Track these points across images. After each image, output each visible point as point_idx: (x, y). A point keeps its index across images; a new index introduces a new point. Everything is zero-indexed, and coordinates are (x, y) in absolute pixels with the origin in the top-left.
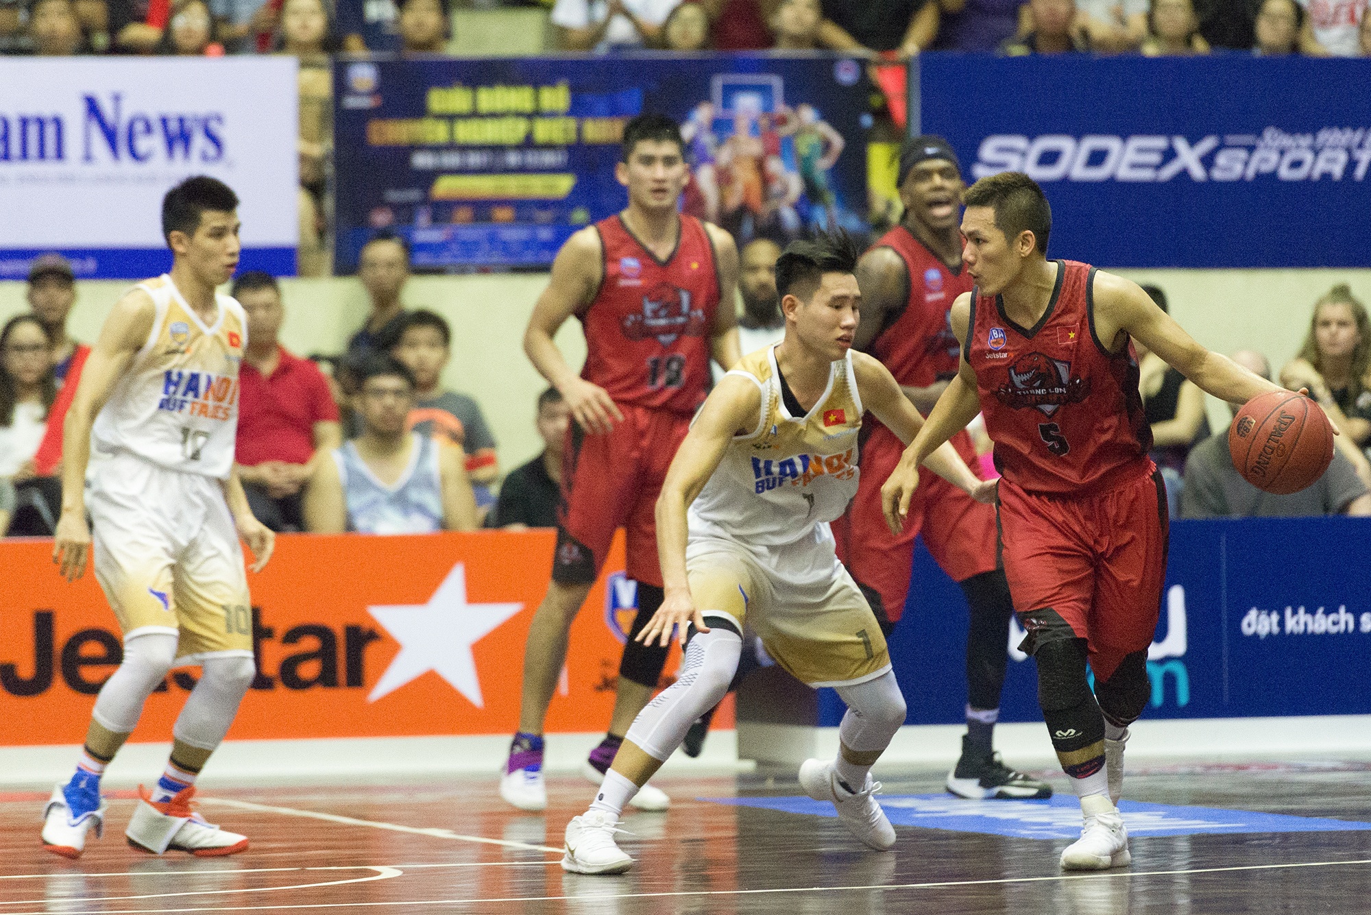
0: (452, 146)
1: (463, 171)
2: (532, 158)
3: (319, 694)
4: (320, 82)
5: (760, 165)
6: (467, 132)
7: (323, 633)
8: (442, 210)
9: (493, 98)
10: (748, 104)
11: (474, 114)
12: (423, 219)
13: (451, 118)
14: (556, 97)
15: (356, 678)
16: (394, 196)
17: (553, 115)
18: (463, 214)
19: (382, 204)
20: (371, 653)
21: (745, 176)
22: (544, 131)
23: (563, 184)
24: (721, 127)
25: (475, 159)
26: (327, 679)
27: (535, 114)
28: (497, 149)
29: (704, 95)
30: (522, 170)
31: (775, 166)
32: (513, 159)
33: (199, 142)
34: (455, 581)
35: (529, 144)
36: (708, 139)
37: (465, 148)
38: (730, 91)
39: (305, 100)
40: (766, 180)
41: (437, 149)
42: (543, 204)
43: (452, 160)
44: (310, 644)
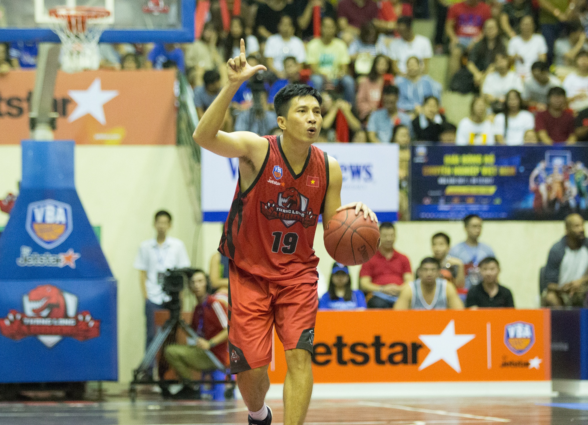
0: (452, 176)
1: (456, 184)
2: (481, 180)
3: (401, 367)
4: (407, 154)
5: (562, 184)
6: (458, 171)
7: (404, 346)
8: (449, 199)
9: (468, 159)
10: (558, 162)
11: (460, 165)
12: (442, 201)
13: (452, 166)
14: (490, 159)
15: (415, 361)
16: (433, 193)
17: (488, 165)
18: (456, 200)
19: (427, 196)
20: (420, 352)
21: (557, 188)
22: (486, 171)
23: (492, 190)
24: (549, 170)
25: (461, 181)
26: (405, 361)
27: (482, 165)
28: (469, 177)
29: (542, 158)
30: (477, 184)
31: (568, 184)
32: (474, 181)
33: (363, 174)
34: (451, 327)
35: (480, 175)
36: (543, 175)
37: (457, 177)
38: (552, 158)
39: (401, 161)
40: (564, 189)
41: (447, 177)
42: (484, 197)
43: (452, 181)
44: (398, 349)
